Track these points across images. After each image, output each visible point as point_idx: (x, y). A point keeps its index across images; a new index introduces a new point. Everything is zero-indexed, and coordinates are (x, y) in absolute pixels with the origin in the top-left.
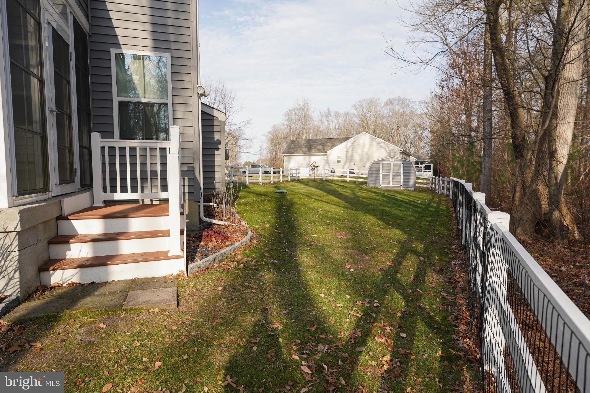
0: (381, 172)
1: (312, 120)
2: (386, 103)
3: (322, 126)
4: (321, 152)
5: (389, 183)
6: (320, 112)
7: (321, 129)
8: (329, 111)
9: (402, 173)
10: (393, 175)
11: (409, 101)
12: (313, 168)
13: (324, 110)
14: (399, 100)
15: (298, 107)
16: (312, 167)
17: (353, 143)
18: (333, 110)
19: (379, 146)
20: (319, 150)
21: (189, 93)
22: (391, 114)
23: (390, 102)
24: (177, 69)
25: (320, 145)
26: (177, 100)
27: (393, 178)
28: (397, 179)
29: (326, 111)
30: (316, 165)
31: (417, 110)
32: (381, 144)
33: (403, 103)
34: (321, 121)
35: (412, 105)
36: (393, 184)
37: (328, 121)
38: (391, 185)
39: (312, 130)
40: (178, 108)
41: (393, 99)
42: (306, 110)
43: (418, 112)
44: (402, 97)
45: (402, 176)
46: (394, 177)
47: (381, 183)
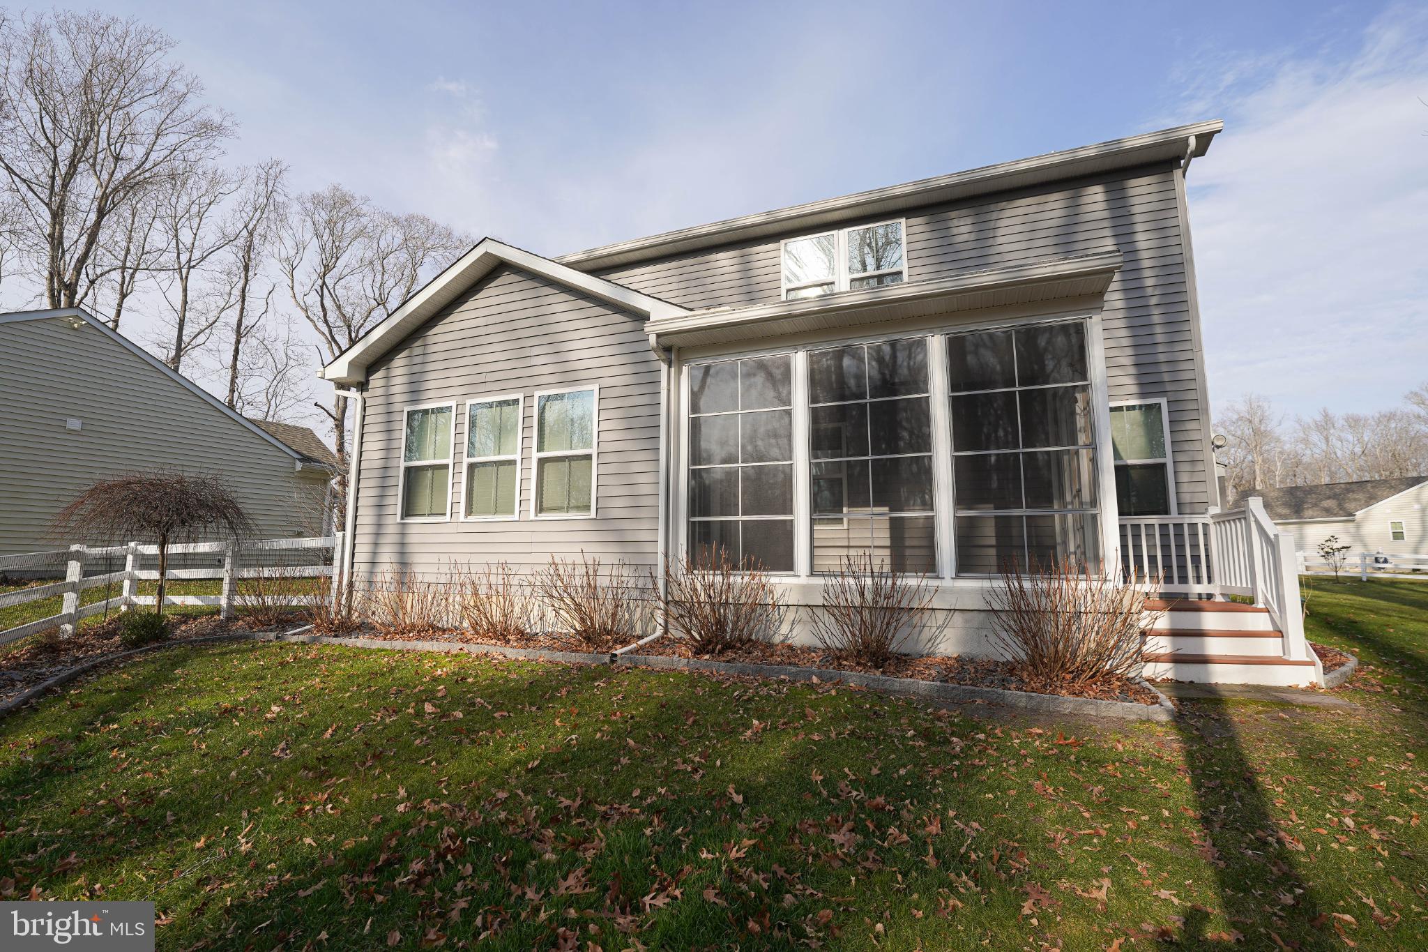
1: (1278, 440)
3: (1308, 452)
4: (1336, 515)
6: (1299, 421)
7: (1305, 460)
8: (1326, 415)
12: (1327, 553)
13: (1312, 415)
15: (1235, 417)
16: (1326, 549)
18: (1338, 413)
20: (1328, 512)
21: (1197, 446)
24: (1177, 416)
25: (1329, 498)
26: (1180, 457)
29: (1319, 418)
30: (1336, 546)
34: (1306, 441)
37: (1327, 439)
39: (1278, 464)
40: (1184, 467)
42: (1257, 421)
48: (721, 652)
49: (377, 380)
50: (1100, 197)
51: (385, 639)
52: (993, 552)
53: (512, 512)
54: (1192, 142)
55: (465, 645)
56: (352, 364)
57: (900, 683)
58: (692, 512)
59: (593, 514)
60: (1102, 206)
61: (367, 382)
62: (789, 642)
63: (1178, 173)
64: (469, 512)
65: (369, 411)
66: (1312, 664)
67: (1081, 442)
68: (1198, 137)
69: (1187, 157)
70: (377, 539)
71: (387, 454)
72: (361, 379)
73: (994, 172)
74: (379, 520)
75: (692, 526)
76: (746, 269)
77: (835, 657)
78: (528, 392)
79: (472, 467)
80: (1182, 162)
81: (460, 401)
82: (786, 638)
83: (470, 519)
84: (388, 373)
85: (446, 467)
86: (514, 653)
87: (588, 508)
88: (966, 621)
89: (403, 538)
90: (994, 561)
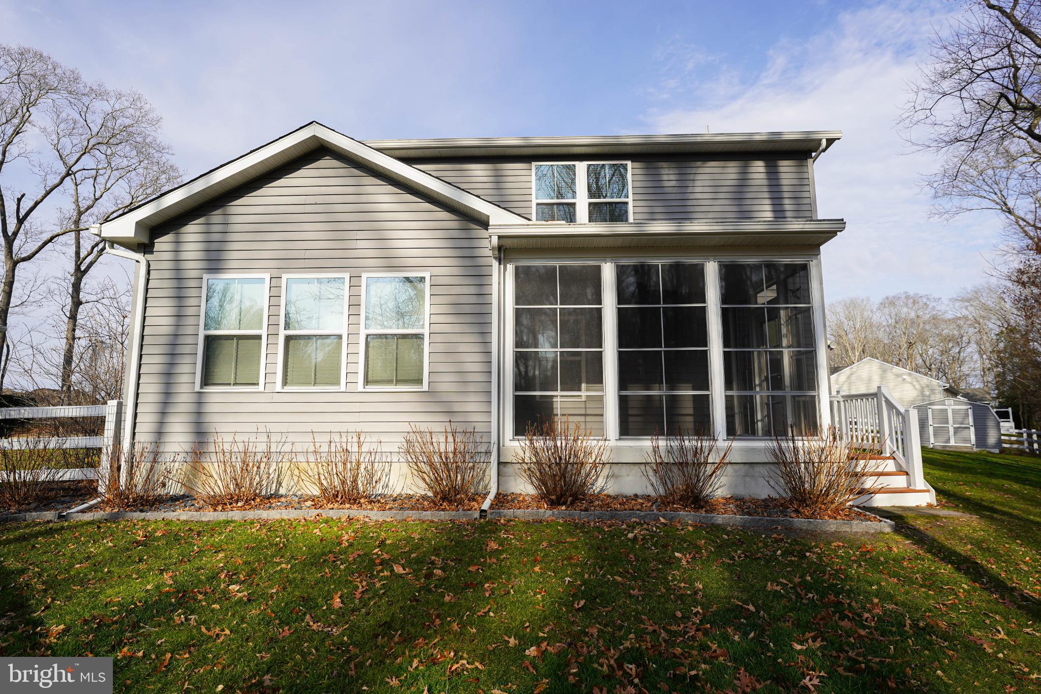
0: (930, 422)
2: (881, 304)
5: (948, 440)
9: (971, 423)
10: (954, 428)
11: (928, 299)
14: (908, 297)
17: (849, 378)
19: (900, 379)
22: (893, 321)
23: (890, 302)
27: (955, 433)
28: (964, 433)
31: (946, 312)
32: (905, 377)
33: (914, 303)
35: (934, 304)
36: (955, 443)
38: (952, 443)
41: (894, 297)
43: (949, 316)
44: (911, 293)
45: (972, 429)
46: (956, 430)
47: (932, 440)
48: (572, 503)
49: (163, 243)
50: (762, 170)
51: (215, 510)
52: (691, 419)
53: (338, 383)
54: (824, 143)
55: (320, 511)
56: (139, 224)
57: (723, 518)
58: (517, 387)
59: (425, 387)
60: (763, 176)
61: (152, 245)
62: (605, 492)
63: (810, 161)
64: (285, 383)
65: (153, 274)
66: (928, 491)
67: (784, 345)
68: (827, 140)
69: (818, 152)
70: (164, 408)
71: (178, 321)
72: (144, 239)
73: (699, 139)
74: (168, 388)
75: (518, 401)
76: (498, 181)
77: (664, 502)
78: (355, 272)
79: (288, 339)
80: (814, 154)
81: (276, 273)
82: (602, 490)
83: (287, 389)
84: (177, 238)
85: (259, 337)
86: (375, 515)
87: (419, 381)
88: (736, 471)
89: (199, 407)
90: (691, 426)
